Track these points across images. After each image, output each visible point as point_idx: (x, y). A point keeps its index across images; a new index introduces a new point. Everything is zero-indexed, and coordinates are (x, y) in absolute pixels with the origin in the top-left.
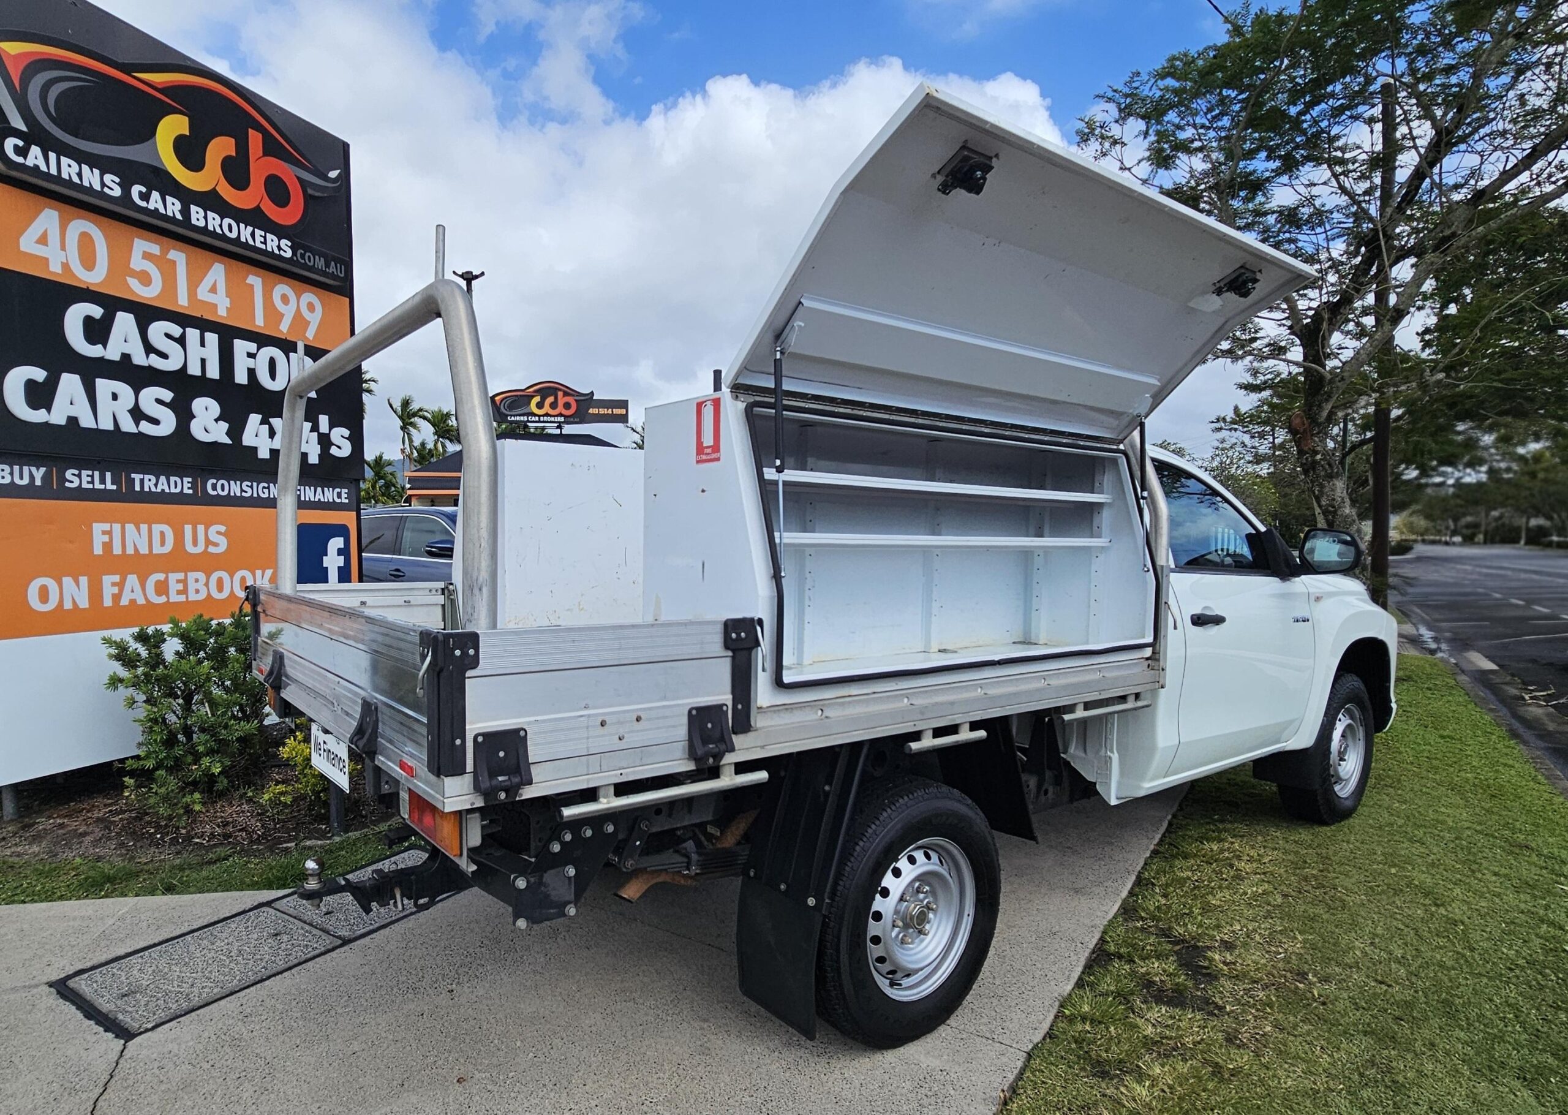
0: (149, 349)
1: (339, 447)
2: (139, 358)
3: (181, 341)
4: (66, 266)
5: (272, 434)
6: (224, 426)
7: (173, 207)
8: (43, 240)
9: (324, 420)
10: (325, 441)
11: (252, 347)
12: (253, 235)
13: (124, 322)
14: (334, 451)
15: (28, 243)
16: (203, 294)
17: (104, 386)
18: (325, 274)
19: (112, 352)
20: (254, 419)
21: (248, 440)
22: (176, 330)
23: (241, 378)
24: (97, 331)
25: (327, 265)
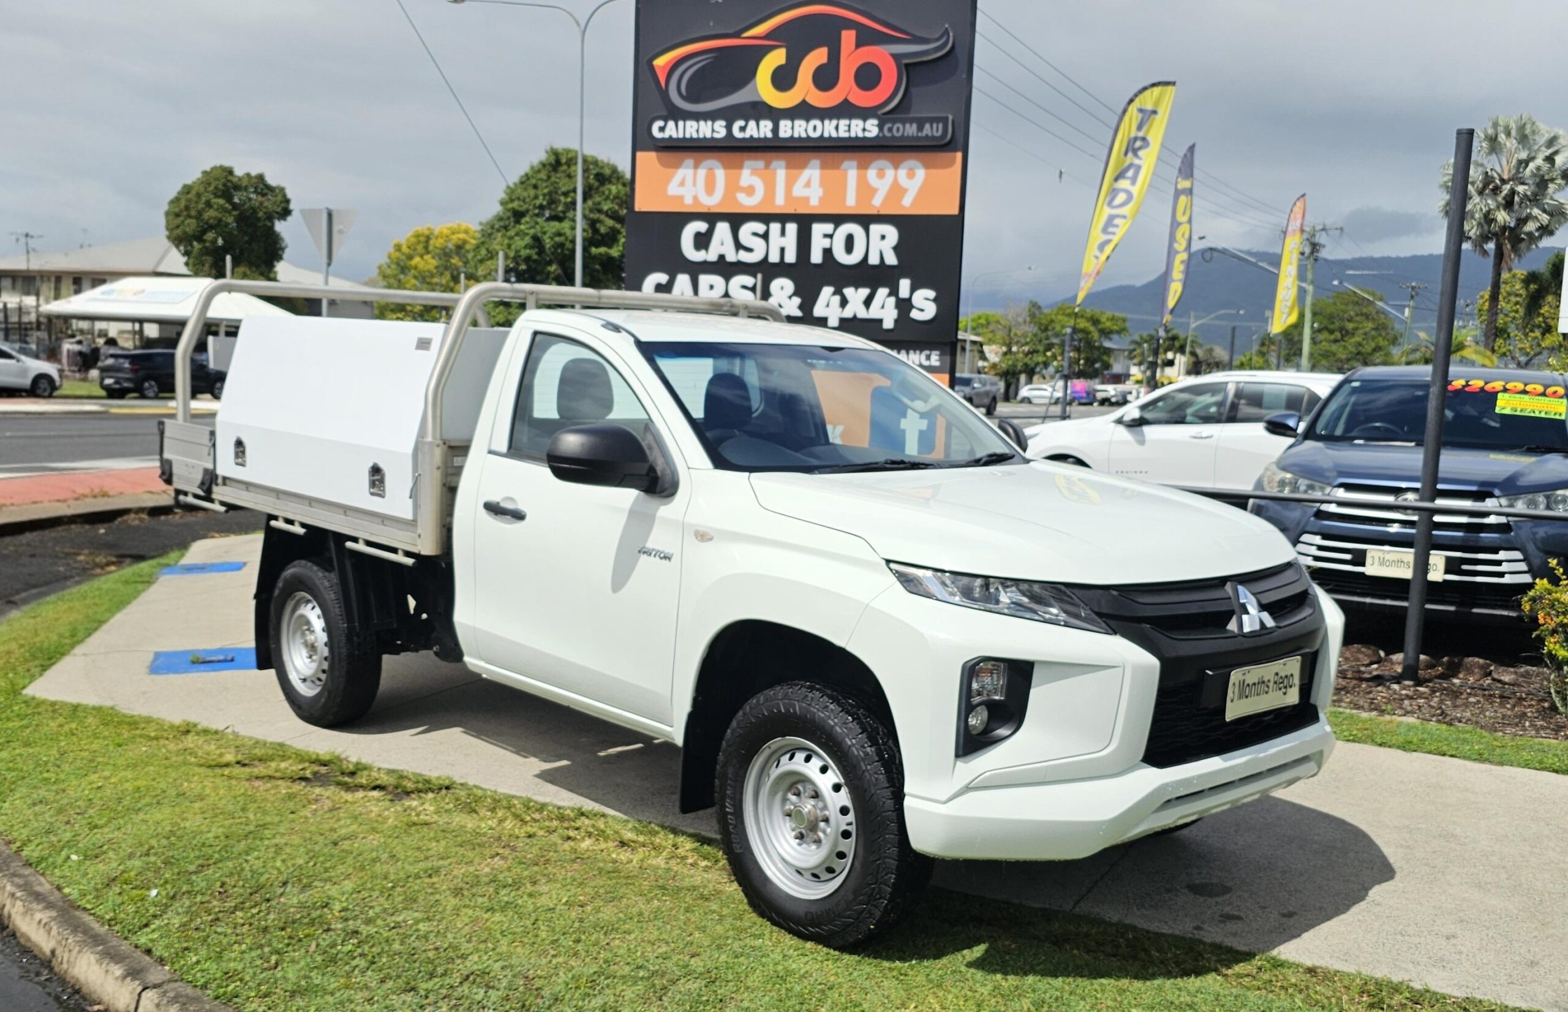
0: (739, 246)
1: (922, 310)
2: (731, 256)
3: (765, 236)
4: (695, 198)
5: (844, 302)
6: (797, 301)
7: (764, 130)
8: (682, 184)
9: (905, 285)
10: (904, 306)
11: (828, 228)
12: (837, 128)
13: (723, 229)
14: (915, 314)
15: (673, 189)
16: (798, 190)
17: (705, 280)
18: (918, 138)
19: (711, 256)
20: (827, 291)
21: (819, 311)
22: (760, 228)
23: (816, 257)
24: (702, 241)
25: (920, 128)
